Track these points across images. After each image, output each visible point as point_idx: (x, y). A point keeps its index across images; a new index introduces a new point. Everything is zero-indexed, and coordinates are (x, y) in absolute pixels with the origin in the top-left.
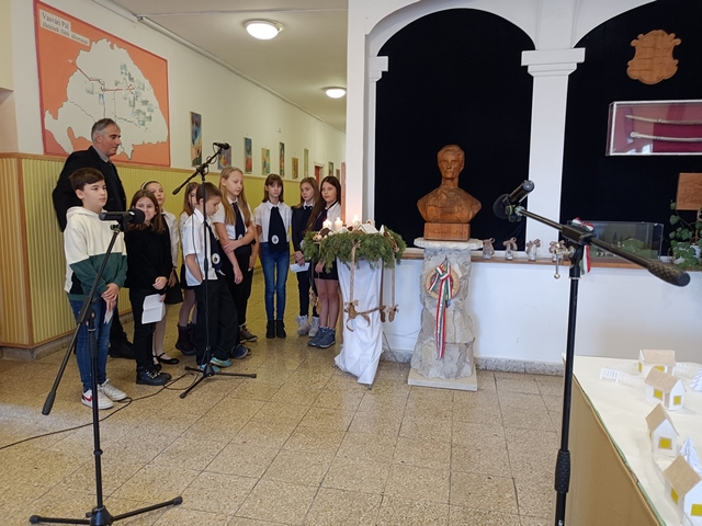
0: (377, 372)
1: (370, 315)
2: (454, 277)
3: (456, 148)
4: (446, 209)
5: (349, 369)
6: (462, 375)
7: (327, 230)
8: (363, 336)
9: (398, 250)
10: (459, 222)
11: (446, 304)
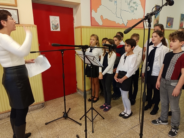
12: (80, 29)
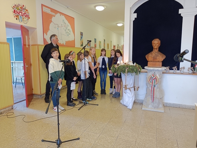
0: (133, 105)
1: (131, 89)
2: (157, 78)
3: (158, 40)
4: (154, 58)
5: (125, 104)
6: (159, 107)
7: (118, 64)
8: (129, 95)
9: (139, 70)
10: (159, 62)
11: (155, 86)
12: (37, 46)
